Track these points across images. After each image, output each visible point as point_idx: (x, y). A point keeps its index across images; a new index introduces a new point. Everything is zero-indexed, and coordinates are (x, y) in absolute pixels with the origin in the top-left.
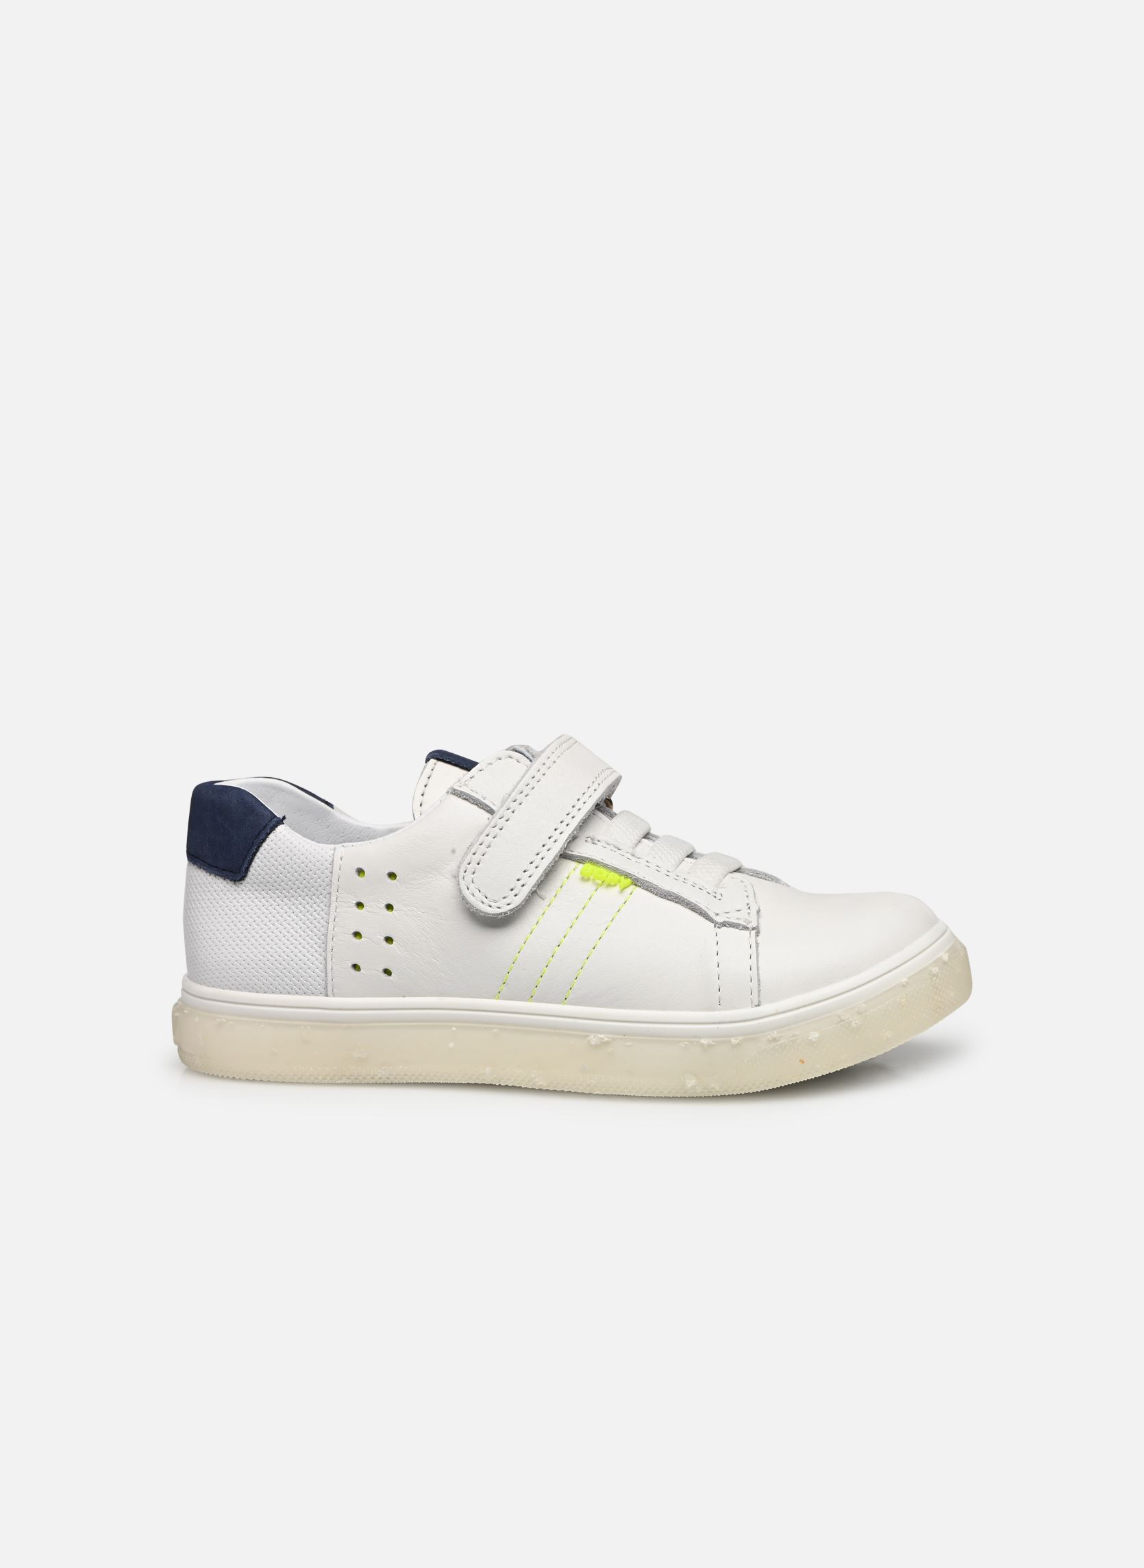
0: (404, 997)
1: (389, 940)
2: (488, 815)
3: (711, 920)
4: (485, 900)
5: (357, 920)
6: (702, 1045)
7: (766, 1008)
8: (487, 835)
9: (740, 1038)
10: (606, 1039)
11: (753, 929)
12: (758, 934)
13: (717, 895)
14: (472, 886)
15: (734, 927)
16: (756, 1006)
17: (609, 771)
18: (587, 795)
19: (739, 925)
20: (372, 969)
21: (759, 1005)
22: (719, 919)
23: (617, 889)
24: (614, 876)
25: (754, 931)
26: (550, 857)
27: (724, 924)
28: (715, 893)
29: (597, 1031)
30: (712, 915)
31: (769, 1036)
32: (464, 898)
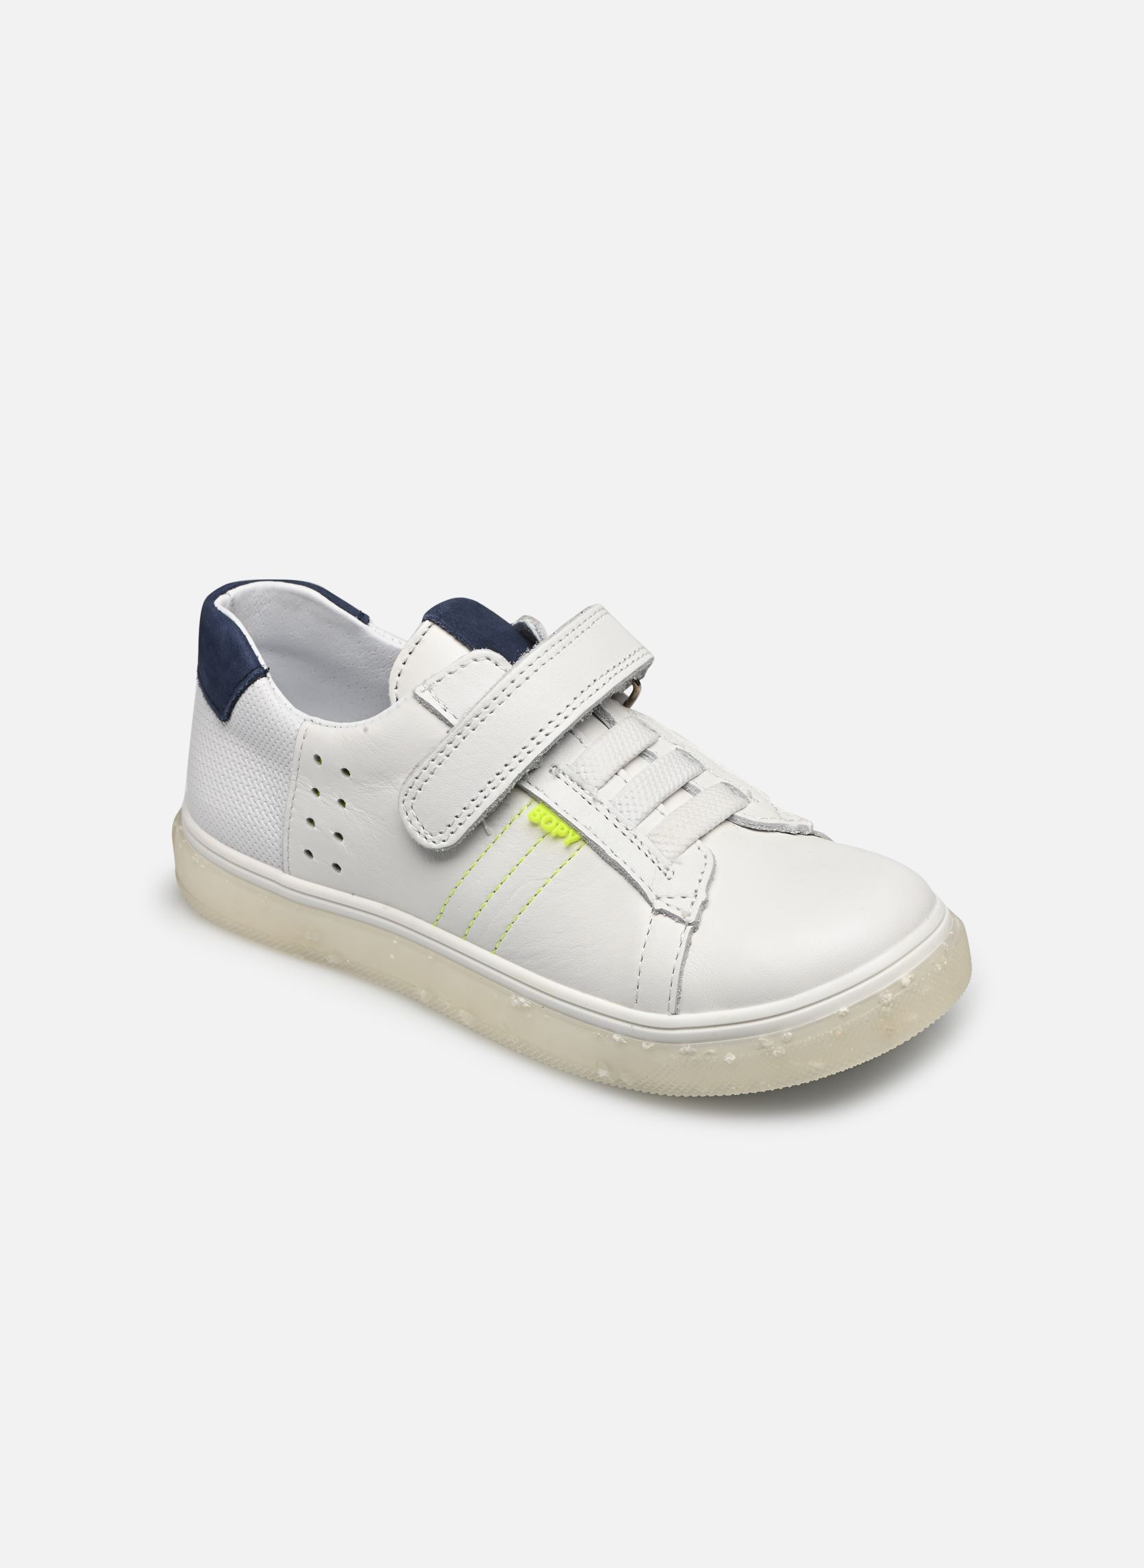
0: (353, 894)
1: (339, 836)
2: (447, 728)
3: (651, 904)
4: (422, 831)
5: (312, 806)
6: (615, 1040)
7: (684, 1018)
8: (433, 760)
9: (652, 1045)
10: (526, 1005)
11: (690, 924)
12: (694, 930)
13: (668, 873)
14: (411, 812)
15: (670, 917)
16: (673, 1014)
17: (643, 651)
18: (586, 694)
19: (677, 917)
20: (322, 861)
21: (675, 1014)
22: (658, 905)
23: (563, 843)
24: (561, 828)
25: (690, 927)
26: (503, 786)
27: (660, 912)
28: (668, 869)
29: (519, 993)
30: (651, 897)
31: (682, 1049)
32: (402, 822)
